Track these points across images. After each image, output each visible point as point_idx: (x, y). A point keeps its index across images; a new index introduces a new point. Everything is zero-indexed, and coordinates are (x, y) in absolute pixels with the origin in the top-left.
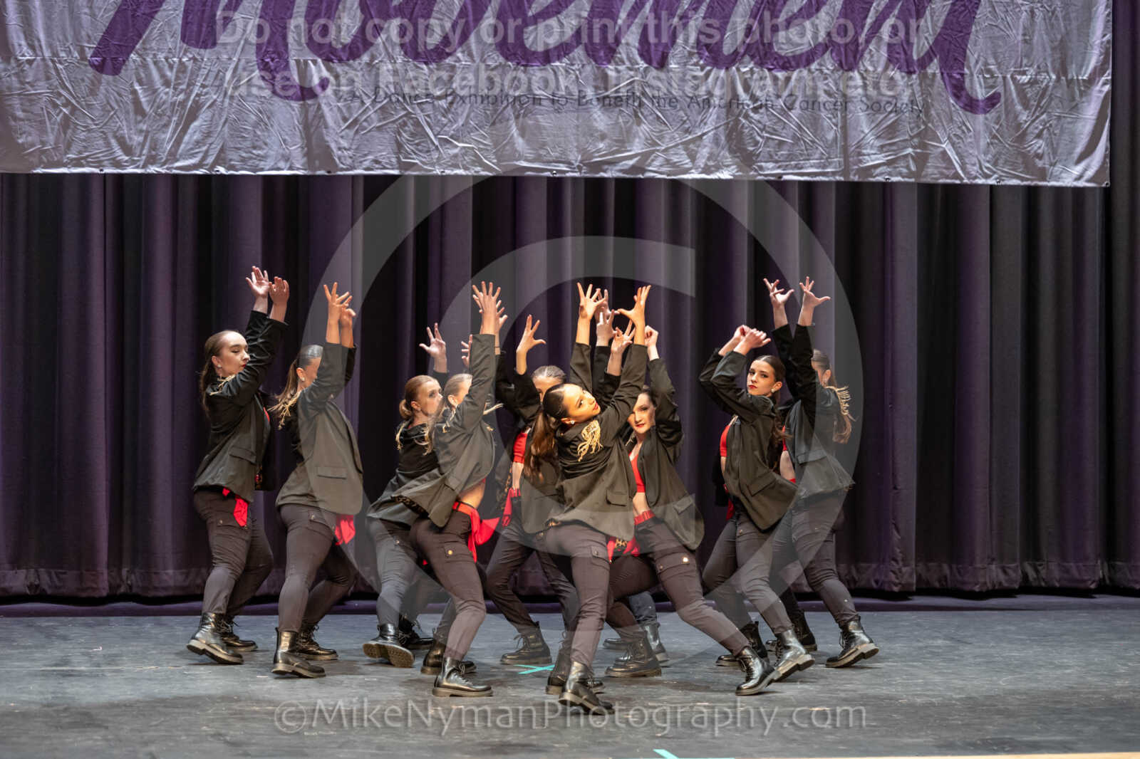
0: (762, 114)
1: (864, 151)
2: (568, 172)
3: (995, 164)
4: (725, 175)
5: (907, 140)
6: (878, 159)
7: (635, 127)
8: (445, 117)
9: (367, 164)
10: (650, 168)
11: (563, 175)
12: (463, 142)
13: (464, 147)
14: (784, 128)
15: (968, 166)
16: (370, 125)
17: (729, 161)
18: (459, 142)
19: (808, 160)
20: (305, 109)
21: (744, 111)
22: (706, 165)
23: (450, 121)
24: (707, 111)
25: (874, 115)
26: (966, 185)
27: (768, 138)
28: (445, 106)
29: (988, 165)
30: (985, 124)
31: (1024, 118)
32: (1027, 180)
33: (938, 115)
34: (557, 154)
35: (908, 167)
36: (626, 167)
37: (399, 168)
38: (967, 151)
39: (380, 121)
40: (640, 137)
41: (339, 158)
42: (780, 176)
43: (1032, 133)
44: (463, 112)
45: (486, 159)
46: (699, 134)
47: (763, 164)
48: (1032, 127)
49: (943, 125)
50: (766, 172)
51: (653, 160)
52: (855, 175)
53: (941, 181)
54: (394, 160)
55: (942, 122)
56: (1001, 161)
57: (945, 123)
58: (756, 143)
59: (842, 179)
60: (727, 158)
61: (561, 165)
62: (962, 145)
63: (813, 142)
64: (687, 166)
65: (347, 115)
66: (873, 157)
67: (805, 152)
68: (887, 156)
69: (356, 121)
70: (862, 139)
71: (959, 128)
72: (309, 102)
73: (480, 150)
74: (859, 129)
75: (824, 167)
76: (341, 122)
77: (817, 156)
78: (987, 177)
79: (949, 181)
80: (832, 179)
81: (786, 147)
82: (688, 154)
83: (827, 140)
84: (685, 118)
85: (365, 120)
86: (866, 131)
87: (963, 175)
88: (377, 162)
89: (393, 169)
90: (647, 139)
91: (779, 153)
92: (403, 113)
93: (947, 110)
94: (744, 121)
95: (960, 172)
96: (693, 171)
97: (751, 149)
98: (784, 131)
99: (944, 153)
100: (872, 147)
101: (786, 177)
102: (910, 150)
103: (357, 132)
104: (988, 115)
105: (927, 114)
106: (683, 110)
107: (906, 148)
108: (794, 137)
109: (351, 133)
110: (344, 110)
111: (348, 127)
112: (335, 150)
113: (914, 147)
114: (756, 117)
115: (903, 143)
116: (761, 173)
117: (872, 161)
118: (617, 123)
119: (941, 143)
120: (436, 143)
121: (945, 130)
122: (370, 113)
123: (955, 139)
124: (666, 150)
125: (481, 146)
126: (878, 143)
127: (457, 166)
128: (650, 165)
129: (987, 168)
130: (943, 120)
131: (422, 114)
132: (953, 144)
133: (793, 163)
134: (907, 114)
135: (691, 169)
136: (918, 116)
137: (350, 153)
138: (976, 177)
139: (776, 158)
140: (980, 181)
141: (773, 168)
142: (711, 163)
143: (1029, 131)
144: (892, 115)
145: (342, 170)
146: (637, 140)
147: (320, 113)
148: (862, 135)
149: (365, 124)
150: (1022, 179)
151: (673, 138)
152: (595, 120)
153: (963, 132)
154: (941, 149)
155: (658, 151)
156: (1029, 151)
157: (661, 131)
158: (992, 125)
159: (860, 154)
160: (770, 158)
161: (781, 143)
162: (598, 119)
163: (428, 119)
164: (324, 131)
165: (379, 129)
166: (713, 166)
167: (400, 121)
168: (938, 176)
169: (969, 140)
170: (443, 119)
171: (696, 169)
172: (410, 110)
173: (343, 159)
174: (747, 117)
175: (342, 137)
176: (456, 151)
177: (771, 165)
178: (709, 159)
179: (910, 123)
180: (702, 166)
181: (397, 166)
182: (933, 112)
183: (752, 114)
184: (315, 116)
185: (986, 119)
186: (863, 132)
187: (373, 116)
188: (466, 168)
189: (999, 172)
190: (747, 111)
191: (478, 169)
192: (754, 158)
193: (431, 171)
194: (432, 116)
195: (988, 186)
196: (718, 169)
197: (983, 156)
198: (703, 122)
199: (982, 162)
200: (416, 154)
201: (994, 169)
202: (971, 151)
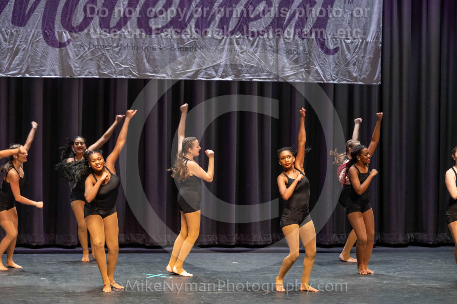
0: (244, 54)
1: (285, 70)
2: (166, 77)
3: (337, 75)
4: (229, 79)
5: (302, 65)
7: (193, 60)
9: (86, 73)
12: (125, 65)
13: (125, 67)
14: (253, 60)
15: (327, 76)
16: (87, 58)
17: (231, 73)
18: (123, 65)
19: (263, 73)
20: (61, 52)
21: (237, 53)
22: (222, 75)
23: (119, 56)
24: (222, 54)
25: (289, 55)
26: (325, 83)
27: (247, 64)
28: (117, 50)
29: (334, 76)
30: (333, 59)
31: (349, 57)
32: (350, 81)
33: (314, 55)
34: (162, 70)
35: (302, 76)
36: (190, 76)
37: (99, 75)
38: (326, 70)
39: (91, 56)
40: (195, 64)
42: (251, 79)
43: (352, 63)
44: (125, 53)
45: (134, 72)
46: (219, 62)
47: (245, 74)
48: (351, 60)
49: (316, 60)
50: (246, 78)
51: (200, 73)
52: (281, 79)
54: (97, 72)
56: (339, 74)
57: (317, 59)
58: (242, 66)
59: (276, 81)
60: (230, 72)
61: (164, 74)
62: (324, 68)
64: (214, 75)
65: (78, 54)
66: (289, 72)
67: (261, 70)
68: (294, 72)
69: (82, 56)
70: (284, 65)
71: (323, 61)
72: (63, 48)
73: (131, 68)
75: (269, 76)
76: (76, 56)
78: (334, 80)
79: (319, 82)
80: (272, 80)
81: (254, 68)
82: (214, 71)
83: (270, 65)
84: (213, 56)
85: (85, 56)
86: (286, 62)
87: (324, 79)
88: (90, 72)
89: (96, 75)
90: (198, 64)
91: (251, 70)
92: (100, 53)
93: (318, 53)
96: (216, 77)
97: (240, 68)
98: (253, 61)
99: (317, 70)
100: (288, 68)
101: (254, 80)
102: (303, 69)
103: (82, 61)
104: (334, 56)
105: (310, 55)
106: (213, 53)
109: (80, 61)
110: (77, 52)
111: (78, 59)
112: (73, 68)
113: (305, 68)
114: (242, 55)
115: (300, 67)
116: (244, 78)
117: (288, 73)
119: (315, 66)
120: (114, 65)
121: (317, 62)
122: (87, 53)
123: (321, 65)
124: (206, 69)
125: (132, 67)
126: (291, 66)
127: (122, 75)
128: (199, 75)
129: (334, 77)
130: (317, 57)
131: (108, 54)
132: (320, 67)
133: (257, 74)
134: (302, 55)
135: (216, 76)
136: (307, 56)
137: (79, 69)
138: (329, 80)
139: (250, 72)
140: (331, 82)
141: (249, 76)
142: (224, 74)
143: (350, 62)
144: (296, 55)
145: (76, 76)
146: (194, 65)
147: (67, 53)
148: (284, 63)
149: (85, 57)
150: (348, 81)
152: (177, 56)
153: (324, 62)
154: (315, 69)
155: (202, 69)
156: (351, 70)
157: (204, 61)
158: (336, 59)
159: (284, 71)
160: (248, 72)
161: (252, 67)
164: (69, 60)
165: (91, 59)
166: (224, 75)
167: (99, 56)
169: (327, 65)
170: (117, 56)
171: (218, 76)
172: (104, 52)
173: (76, 71)
174: (238, 56)
175: (76, 63)
176: (122, 68)
177: (248, 75)
178: (223, 72)
179: (303, 59)
180: (220, 75)
182: (312, 54)
183: (240, 55)
184: (65, 55)
185: (334, 57)
186: (284, 62)
187: (89, 54)
188: (126, 75)
189: (339, 78)
190: (238, 53)
191: (131, 76)
192: (241, 72)
193: (112, 76)
194: (112, 55)
195: (335, 84)
196: (227, 76)
197: (332, 72)
198: (221, 58)
199: (332, 74)
200: (106, 70)
201: (337, 77)
202: (327, 70)
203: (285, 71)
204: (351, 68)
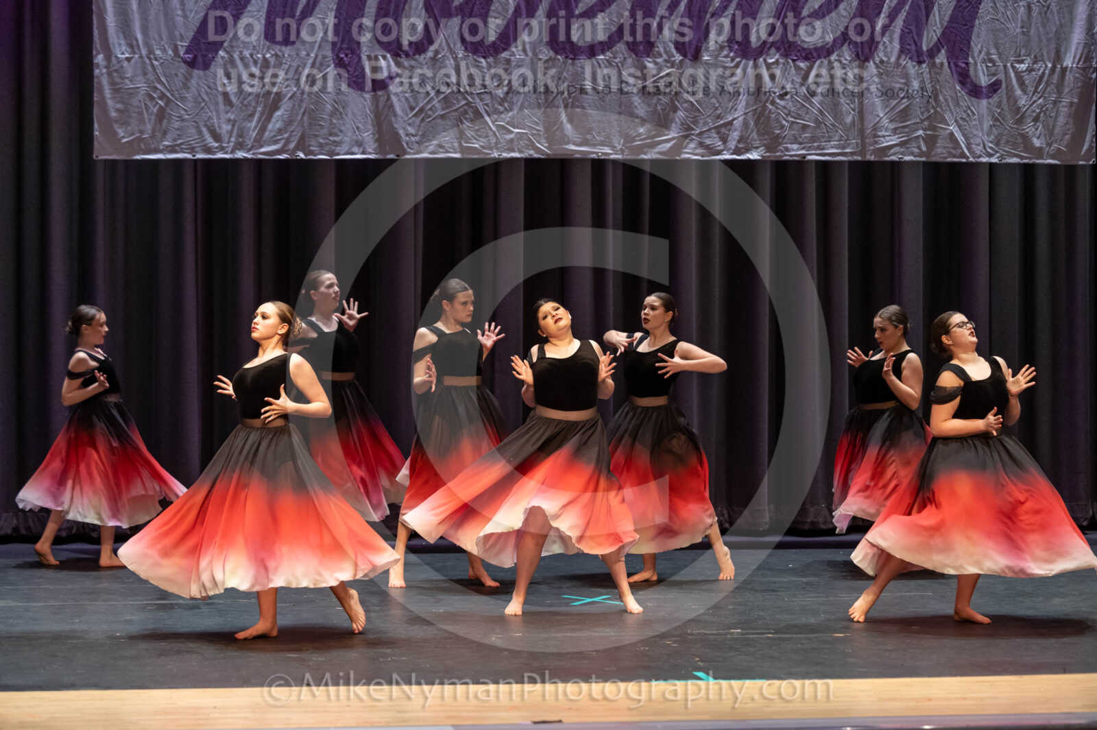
0: (787, 100)
1: (880, 133)
2: (611, 154)
3: (997, 144)
4: (754, 156)
5: (918, 123)
6: (892, 140)
7: (671, 113)
8: (501, 105)
9: (431, 148)
10: (686, 150)
11: (607, 157)
12: (518, 128)
13: (519, 133)
14: (807, 113)
15: (973, 146)
16: (434, 113)
17: (757, 143)
18: (514, 128)
19: (830, 141)
20: (376, 99)
21: (771, 98)
22: (736, 147)
23: (506, 109)
24: (737, 99)
25: (888, 101)
26: (972, 163)
27: (793, 122)
28: (502, 96)
29: (991, 145)
30: (988, 108)
31: (1023, 103)
32: (1026, 158)
33: (946, 100)
34: (602, 139)
35: (919, 147)
36: (664, 150)
37: (461, 152)
38: (972, 133)
39: (443, 109)
40: (676, 123)
41: (407, 144)
42: (804, 156)
43: (1030, 115)
44: (518, 101)
45: (539, 143)
46: (730, 119)
47: (789, 146)
48: (1029, 111)
49: (950, 109)
50: (793, 153)
51: (688, 143)
52: (871, 155)
53: (949, 160)
54: (456, 145)
55: (949, 106)
56: (1002, 142)
57: (952, 108)
58: (783, 127)
59: (859, 158)
60: (755, 141)
61: (606, 148)
62: (967, 128)
63: (833, 125)
64: (719, 148)
65: (414, 104)
66: (888, 138)
67: (826, 135)
68: (899, 138)
69: (422, 110)
70: (878, 122)
71: (965, 112)
72: (380, 93)
73: (533, 135)
74: (874, 113)
75: (844, 147)
76: (408, 111)
77: (837, 138)
78: (990, 155)
79: (956, 160)
80: (850, 158)
81: (809, 131)
82: (720, 137)
83: (846, 124)
84: (717, 105)
85: (430, 109)
86: (881, 115)
87: (968, 154)
88: (440, 146)
89: (455, 153)
90: (682, 124)
91: (803, 136)
92: (464, 102)
93: (954, 95)
94: (771, 107)
95: (966, 151)
96: (725, 152)
97: (778, 132)
98: (808, 116)
99: (952, 134)
100: (886, 130)
101: (810, 157)
102: (921, 132)
103: (423, 120)
104: (990, 100)
105: (936, 100)
106: (715, 98)
107: (917, 130)
108: (817, 121)
109: (418, 120)
110: (411, 100)
111: (414, 116)
112: (403, 136)
113: (924, 130)
114: (782, 103)
115: (915, 126)
116: (787, 153)
117: (887, 142)
118: (655, 110)
119: (948, 125)
120: (494, 129)
121: (952, 114)
122: (434, 102)
123: (961, 122)
124: (701, 133)
125: (535, 132)
126: (892, 126)
127: (513, 151)
128: (686, 147)
129: (990, 148)
130: (951, 104)
131: (481, 103)
132: (959, 126)
133: (815, 144)
134: (918, 100)
135: (723, 150)
136: (928, 101)
137: (417, 138)
138: (980, 156)
139: (800, 140)
140: (984, 160)
141: (798, 150)
142: (741, 146)
143: (1027, 114)
144: (905, 100)
145: (409, 154)
146: (673, 125)
147: (389, 102)
148: (878, 119)
149: (430, 112)
150: (1022, 157)
151: (706, 123)
152: (636, 107)
153: (968, 115)
154: (948, 131)
155: (693, 134)
156: (1027, 133)
157: (696, 117)
158: (994, 109)
159: (876, 136)
160: (795, 141)
161: (805, 127)
162: (639, 107)
163: (486, 108)
164: (393, 119)
165: (442, 117)
166: (742, 148)
167: (461, 109)
168: (945, 155)
169: (974, 123)
170: (500, 107)
171: (728, 150)
172: (470, 100)
173: (410, 144)
174: (773, 103)
175: (409, 124)
176: (512, 136)
177: (795, 146)
178: (739, 142)
179: (920, 108)
180: (733, 148)
181: (458, 150)
182: (941, 98)
183: (778, 101)
184: (384, 107)
185: (989, 104)
186: (878, 116)
187: (437, 105)
188: (520, 151)
189: (1001, 151)
190: (774, 98)
191: (532, 152)
192: (780, 140)
193: (489, 154)
194: (490, 105)
195: (991, 164)
196: (747, 150)
197: (986, 136)
198: (734, 108)
199: (986, 143)
200: (475, 139)
201: (997, 149)
202: (975, 133)
203: (879, 137)
204: (1029, 127)
